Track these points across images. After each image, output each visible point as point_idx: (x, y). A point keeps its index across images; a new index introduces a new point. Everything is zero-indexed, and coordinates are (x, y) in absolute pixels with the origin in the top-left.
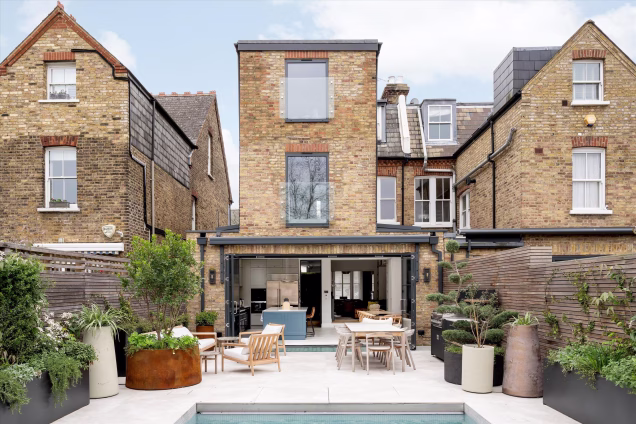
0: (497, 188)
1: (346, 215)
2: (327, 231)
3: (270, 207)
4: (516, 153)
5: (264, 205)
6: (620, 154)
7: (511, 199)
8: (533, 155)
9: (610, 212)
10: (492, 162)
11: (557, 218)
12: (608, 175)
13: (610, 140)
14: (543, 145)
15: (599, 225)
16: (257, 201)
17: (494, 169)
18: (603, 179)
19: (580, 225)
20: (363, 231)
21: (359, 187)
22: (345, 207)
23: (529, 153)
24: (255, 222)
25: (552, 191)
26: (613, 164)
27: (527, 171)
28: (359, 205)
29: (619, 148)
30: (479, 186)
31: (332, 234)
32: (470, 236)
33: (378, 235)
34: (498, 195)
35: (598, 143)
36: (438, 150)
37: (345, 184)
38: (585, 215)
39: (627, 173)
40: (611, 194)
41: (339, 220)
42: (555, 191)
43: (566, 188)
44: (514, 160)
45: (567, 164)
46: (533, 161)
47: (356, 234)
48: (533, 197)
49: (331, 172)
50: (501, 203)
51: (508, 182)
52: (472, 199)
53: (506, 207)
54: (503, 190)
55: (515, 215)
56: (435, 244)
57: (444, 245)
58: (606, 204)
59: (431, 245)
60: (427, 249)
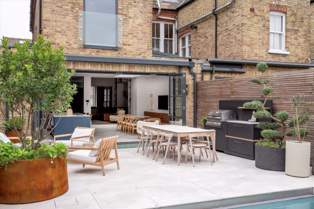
0: (218, 33)
1: (131, 42)
2: (116, 53)
3: (70, 30)
4: (237, 10)
5: (64, 27)
6: (292, 18)
7: (233, 40)
8: (249, 12)
9: (288, 53)
10: (215, 15)
11: (262, 55)
12: (287, 30)
13: (288, 9)
14: (255, 6)
15: (283, 61)
16: (59, 24)
17: (217, 19)
18: (284, 32)
19: (273, 60)
20: (143, 55)
21: (140, 21)
22: (130, 36)
23: (247, 11)
24: (57, 41)
25: (259, 37)
26: (290, 23)
27: (246, 22)
28: (140, 35)
29: (292, 14)
30: (200, 31)
31: (120, 55)
32: (213, 63)
33: (154, 58)
34: (220, 37)
35: (283, 10)
36: (166, 4)
37: (130, 18)
38: (276, 54)
39: (296, 30)
40: (288, 42)
41: (125, 45)
42: (261, 37)
43: (266, 36)
44: (236, 15)
45: (267, 21)
46: (249, 16)
47: (138, 57)
48: (249, 40)
49: (120, 7)
50: (222, 43)
51: (230, 29)
52: (194, 39)
53: (227, 46)
54: (225, 34)
55: (236, 51)
56: (193, 67)
57: (197, 69)
58: (286, 48)
59: (189, 68)
60: (186, 71)
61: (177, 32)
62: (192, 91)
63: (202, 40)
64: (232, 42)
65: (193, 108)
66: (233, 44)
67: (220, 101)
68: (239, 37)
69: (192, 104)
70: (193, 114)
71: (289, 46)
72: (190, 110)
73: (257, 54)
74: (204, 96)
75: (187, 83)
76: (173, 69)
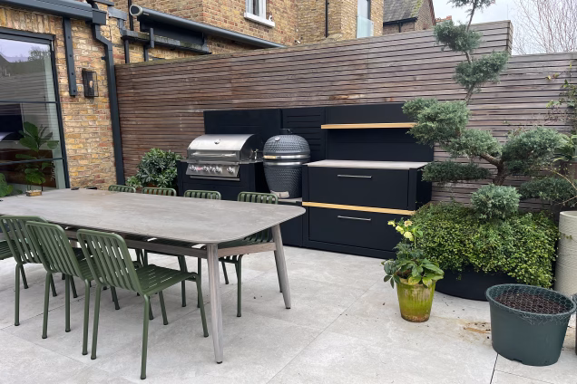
9: (273, 24)
11: (234, 20)
15: (265, 38)
19: (252, 34)
38: (255, 23)
40: (271, 2)
56: (99, 25)
57: (111, 32)
58: (268, 14)
59: (91, 25)
60: (84, 32)
62: (105, 90)
65: (110, 133)
67: (205, 112)
69: (108, 123)
70: (112, 149)
71: (273, 11)
72: (105, 139)
73: (226, 17)
74: (145, 101)
75: (88, 68)
76: (46, 22)
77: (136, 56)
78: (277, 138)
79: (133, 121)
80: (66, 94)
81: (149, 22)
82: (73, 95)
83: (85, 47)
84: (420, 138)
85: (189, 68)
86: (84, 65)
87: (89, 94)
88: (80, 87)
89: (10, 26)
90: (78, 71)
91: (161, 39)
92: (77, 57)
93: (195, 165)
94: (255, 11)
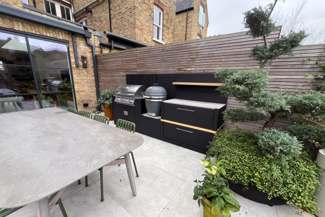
0: (112, 16)
6: (167, 17)
7: (126, 23)
11: (149, 40)
12: (163, 25)
13: (165, 8)
17: (110, 3)
18: (161, 26)
25: (147, 24)
26: (165, 20)
29: (167, 13)
30: (95, 15)
35: (161, 7)
38: (157, 42)
39: (168, 27)
40: (164, 35)
43: (152, 25)
45: (152, 12)
46: (140, 1)
48: (140, 24)
50: (116, 26)
51: (123, 12)
52: (90, 24)
53: (121, 29)
54: (118, 17)
55: (129, 33)
56: (89, 38)
57: (95, 41)
58: (163, 39)
59: (85, 38)
60: (82, 40)
61: (74, 16)
62: (92, 65)
63: (98, 24)
64: (125, 26)
65: (94, 82)
66: (127, 27)
68: (131, 20)
69: (93, 78)
70: (95, 88)
71: (165, 38)
72: (92, 84)
73: (146, 39)
74: (105, 70)
75: (84, 56)
76: (63, 35)
77: (106, 51)
78: (151, 88)
79: (102, 78)
80: (74, 66)
81: (111, 38)
82: (77, 66)
83: (83, 47)
84: (224, 93)
85: (121, 56)
86: (83, 54)
87: (85, 66)
88: (81, 63)
89: (45, 34)
90: (80, 57)
91: (116, 46)
92: (79, 51)
93: (118, 97)
94: (158, 38)
